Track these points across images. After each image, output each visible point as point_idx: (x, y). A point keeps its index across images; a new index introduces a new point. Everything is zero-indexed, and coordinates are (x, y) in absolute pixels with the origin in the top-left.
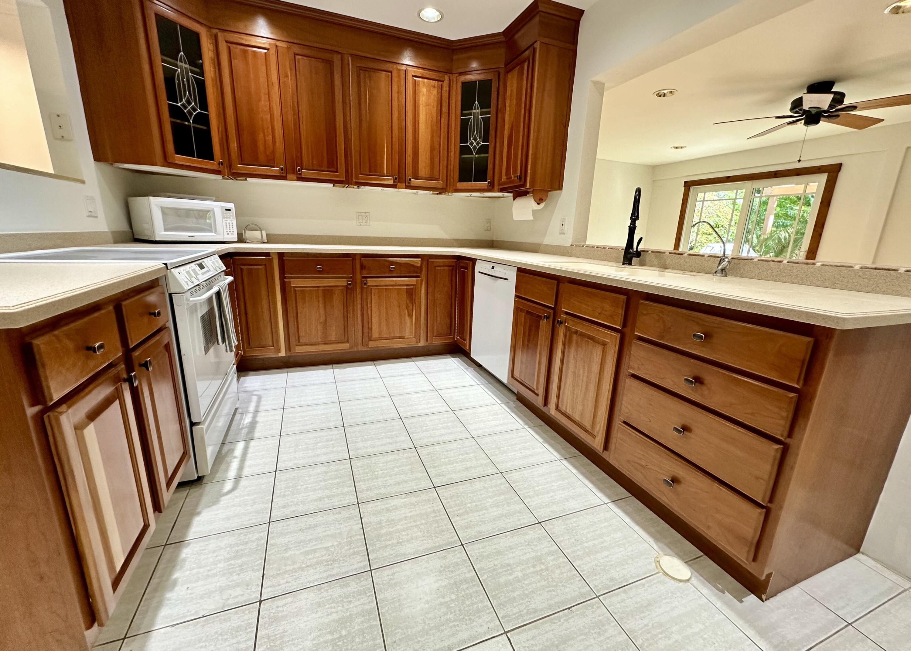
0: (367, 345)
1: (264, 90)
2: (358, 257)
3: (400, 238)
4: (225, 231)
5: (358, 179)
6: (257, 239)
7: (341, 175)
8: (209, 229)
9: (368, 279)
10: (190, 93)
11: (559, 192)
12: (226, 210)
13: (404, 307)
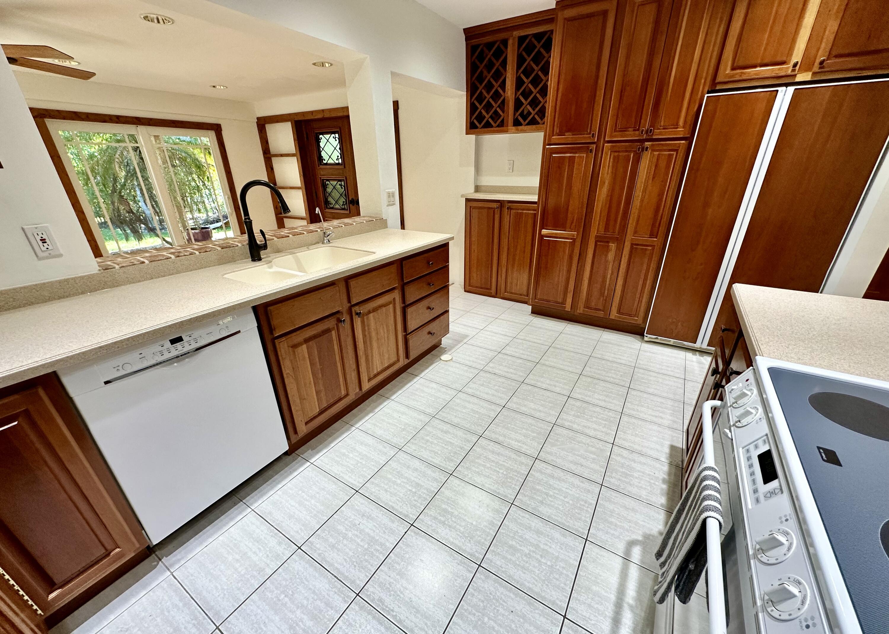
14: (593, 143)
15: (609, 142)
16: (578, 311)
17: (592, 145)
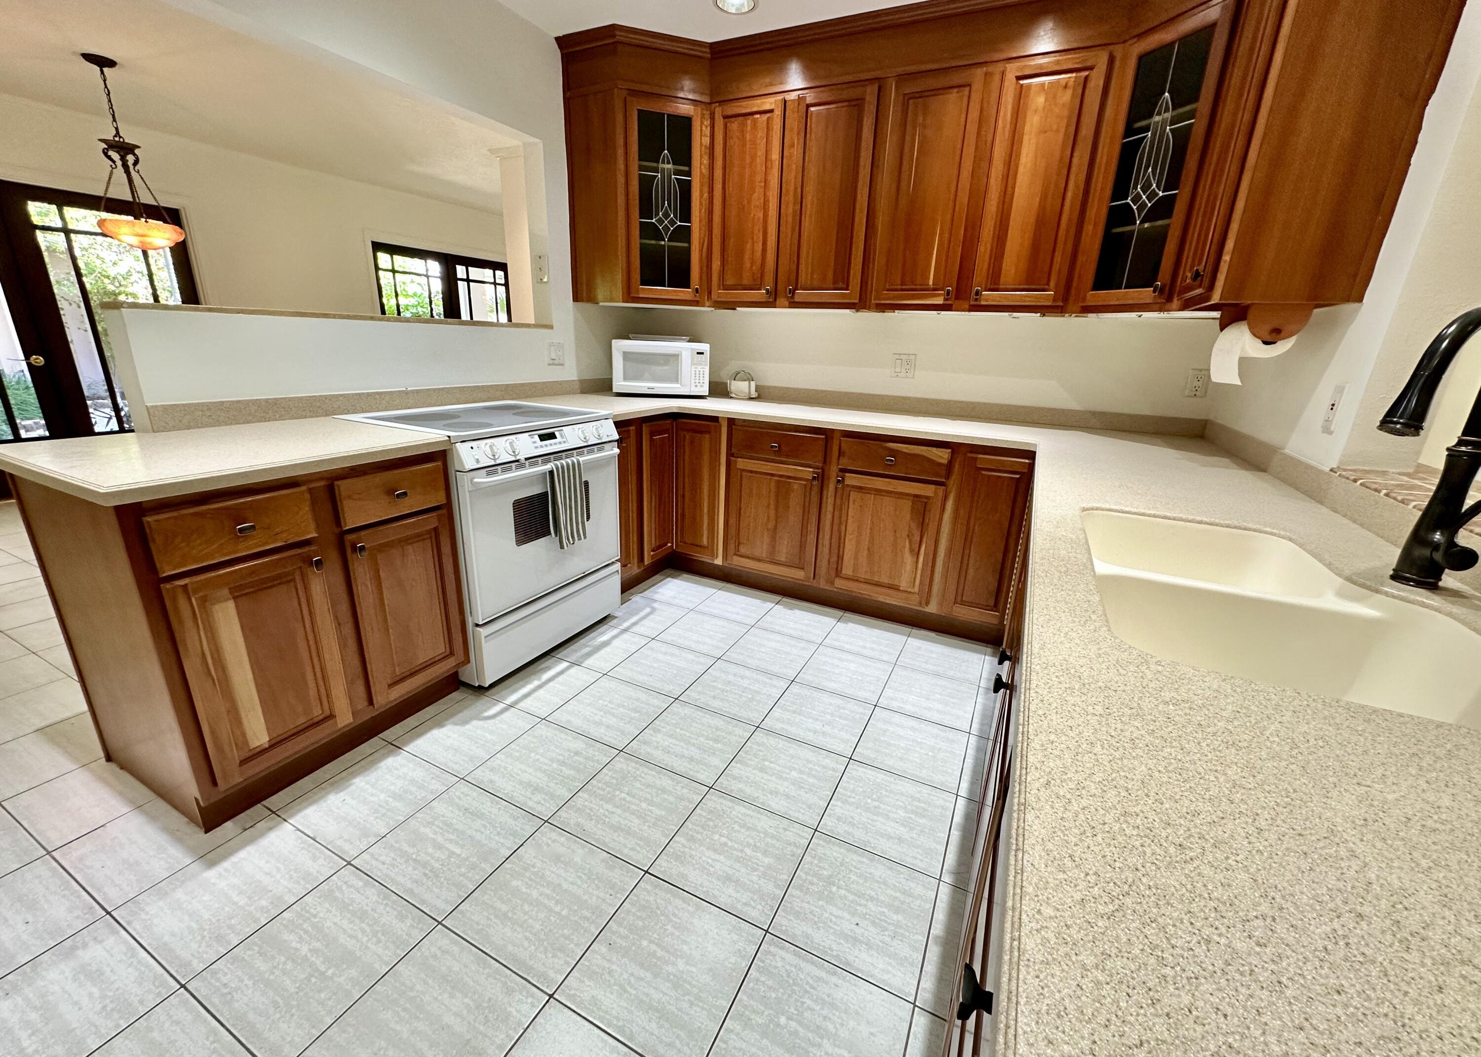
0: (832, 583)
1: (759, 177)
2: (837, 436)
3: (967, 403)
4: (693, 381)
5: (879, 299)
6: (742, 392)
7: (852, 293)
8: (676, 379)
9: (847, 475)
10: (669, 205)
11: (1357, 305)
12: (698, 353)
13: (905, 534)
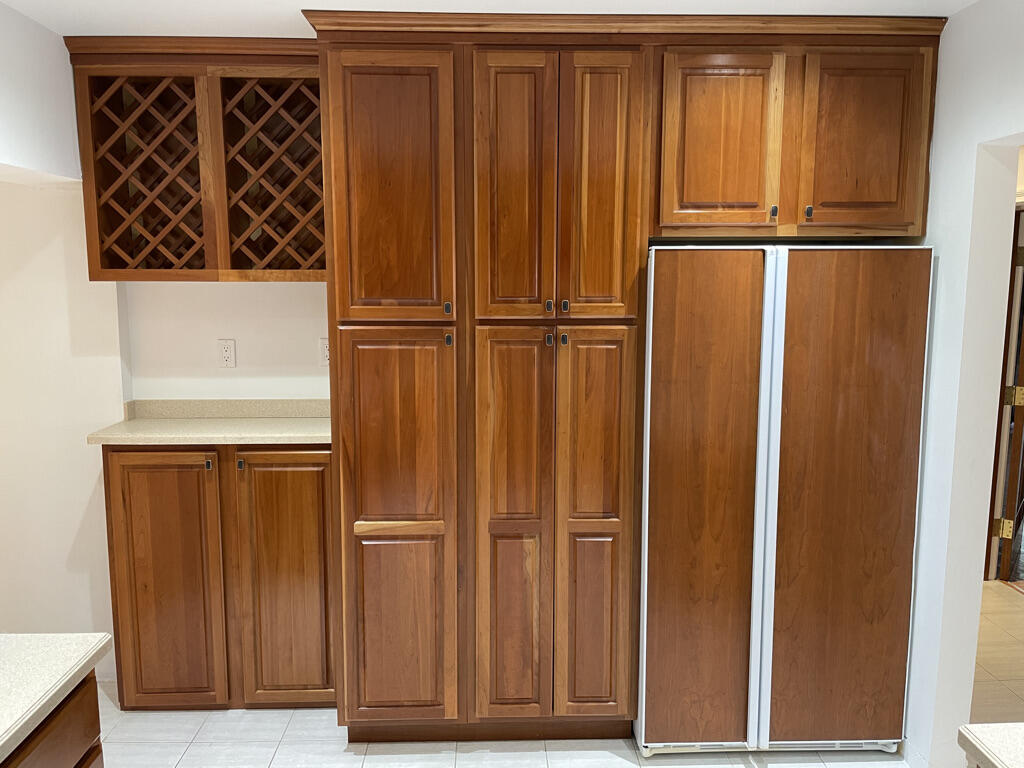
14: (450, 324)
15: (483, 322)
16: (477, 715)
17: (450, 328)
